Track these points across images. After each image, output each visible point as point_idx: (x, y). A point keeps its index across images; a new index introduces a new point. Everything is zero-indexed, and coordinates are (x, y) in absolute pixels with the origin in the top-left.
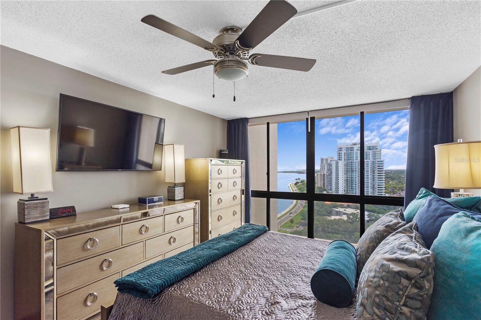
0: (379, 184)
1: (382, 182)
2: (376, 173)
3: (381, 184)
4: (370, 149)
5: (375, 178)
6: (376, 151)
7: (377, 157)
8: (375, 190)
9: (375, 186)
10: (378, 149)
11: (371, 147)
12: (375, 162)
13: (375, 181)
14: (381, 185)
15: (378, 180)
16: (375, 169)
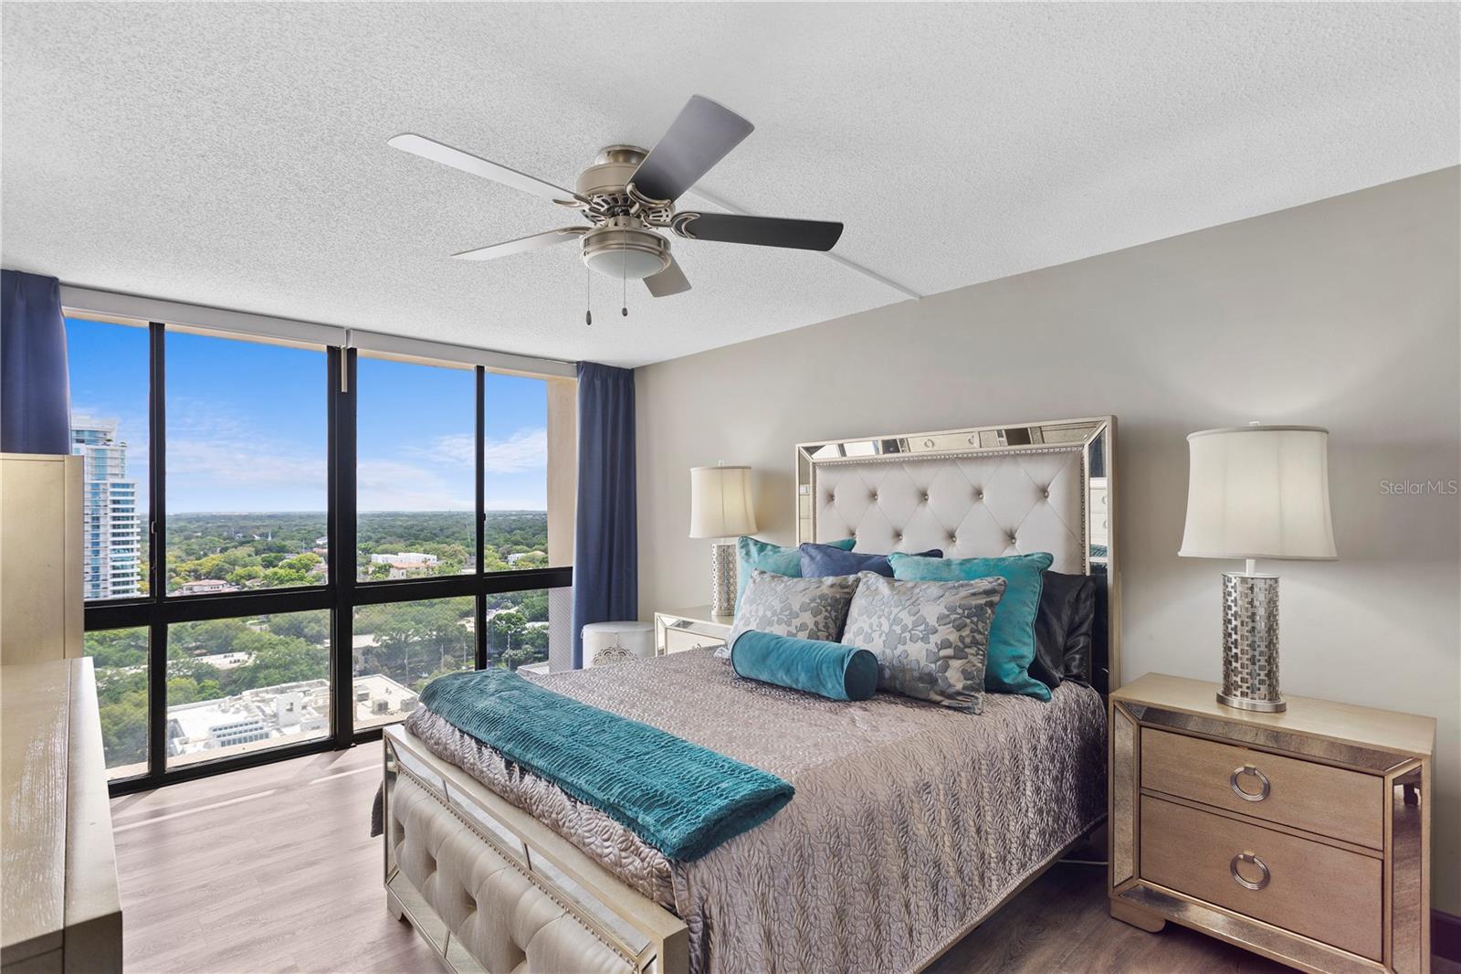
0: (115, 564)
1: (130, 554)
2: (106, 525)
3: (124, 563)
4: (82, 441)
5: (102, 545)
6: (105, 447)
7: (109, 470)
8: (102, 586)
9: (102, 571)
10: (111, 443)
11: (87, 433)
12: (101, 487)
13: (102, 555)
14: (123, 567)
15: (114, 550)
16: (102, 512)
